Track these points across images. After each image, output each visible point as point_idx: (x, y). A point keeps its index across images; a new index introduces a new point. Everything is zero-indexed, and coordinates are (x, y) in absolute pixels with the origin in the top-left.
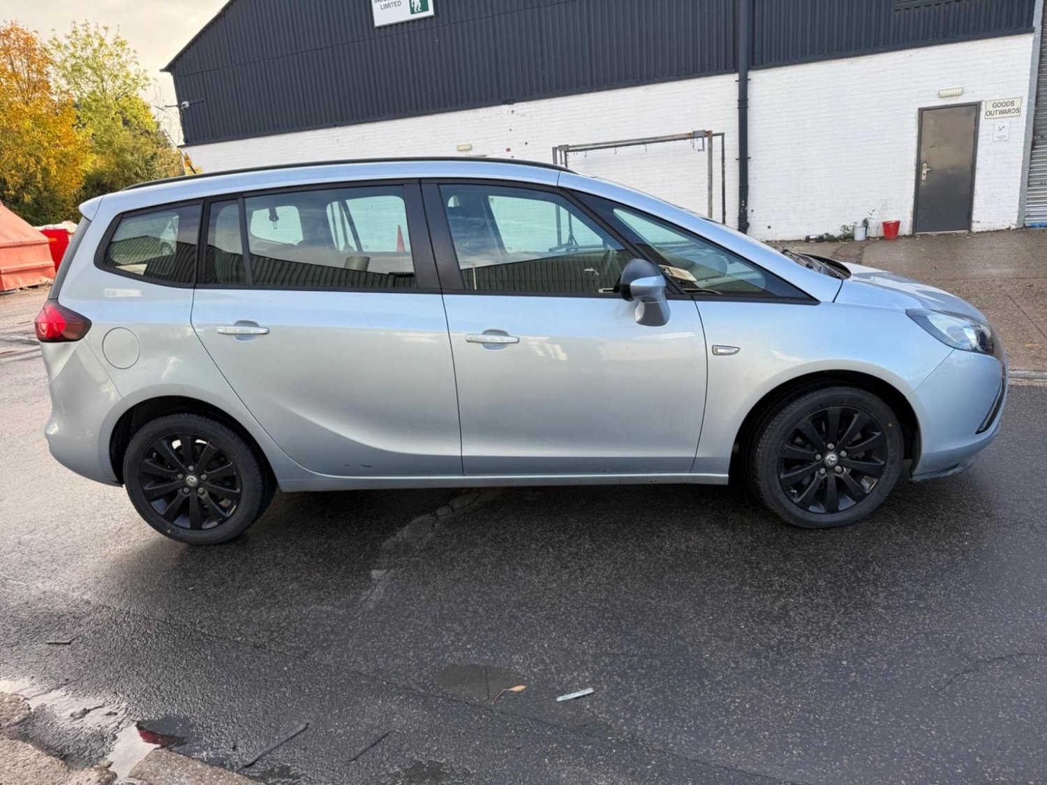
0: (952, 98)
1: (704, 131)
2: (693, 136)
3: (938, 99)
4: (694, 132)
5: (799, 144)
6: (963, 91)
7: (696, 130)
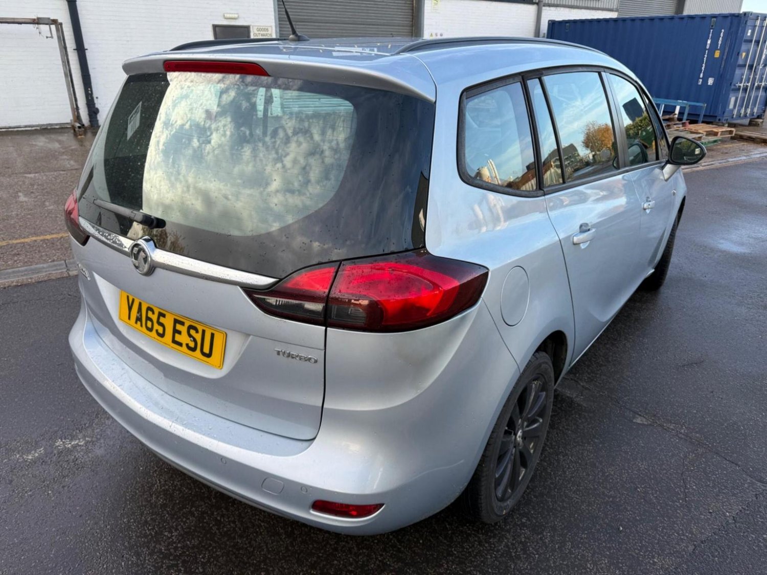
0: (232, 20)
1: (49, 19)
2: (37, 22)
3: (224, 19)
4: (38, 19)
5: (128, 41)
6: (238, 17)
7: (40, 16)
